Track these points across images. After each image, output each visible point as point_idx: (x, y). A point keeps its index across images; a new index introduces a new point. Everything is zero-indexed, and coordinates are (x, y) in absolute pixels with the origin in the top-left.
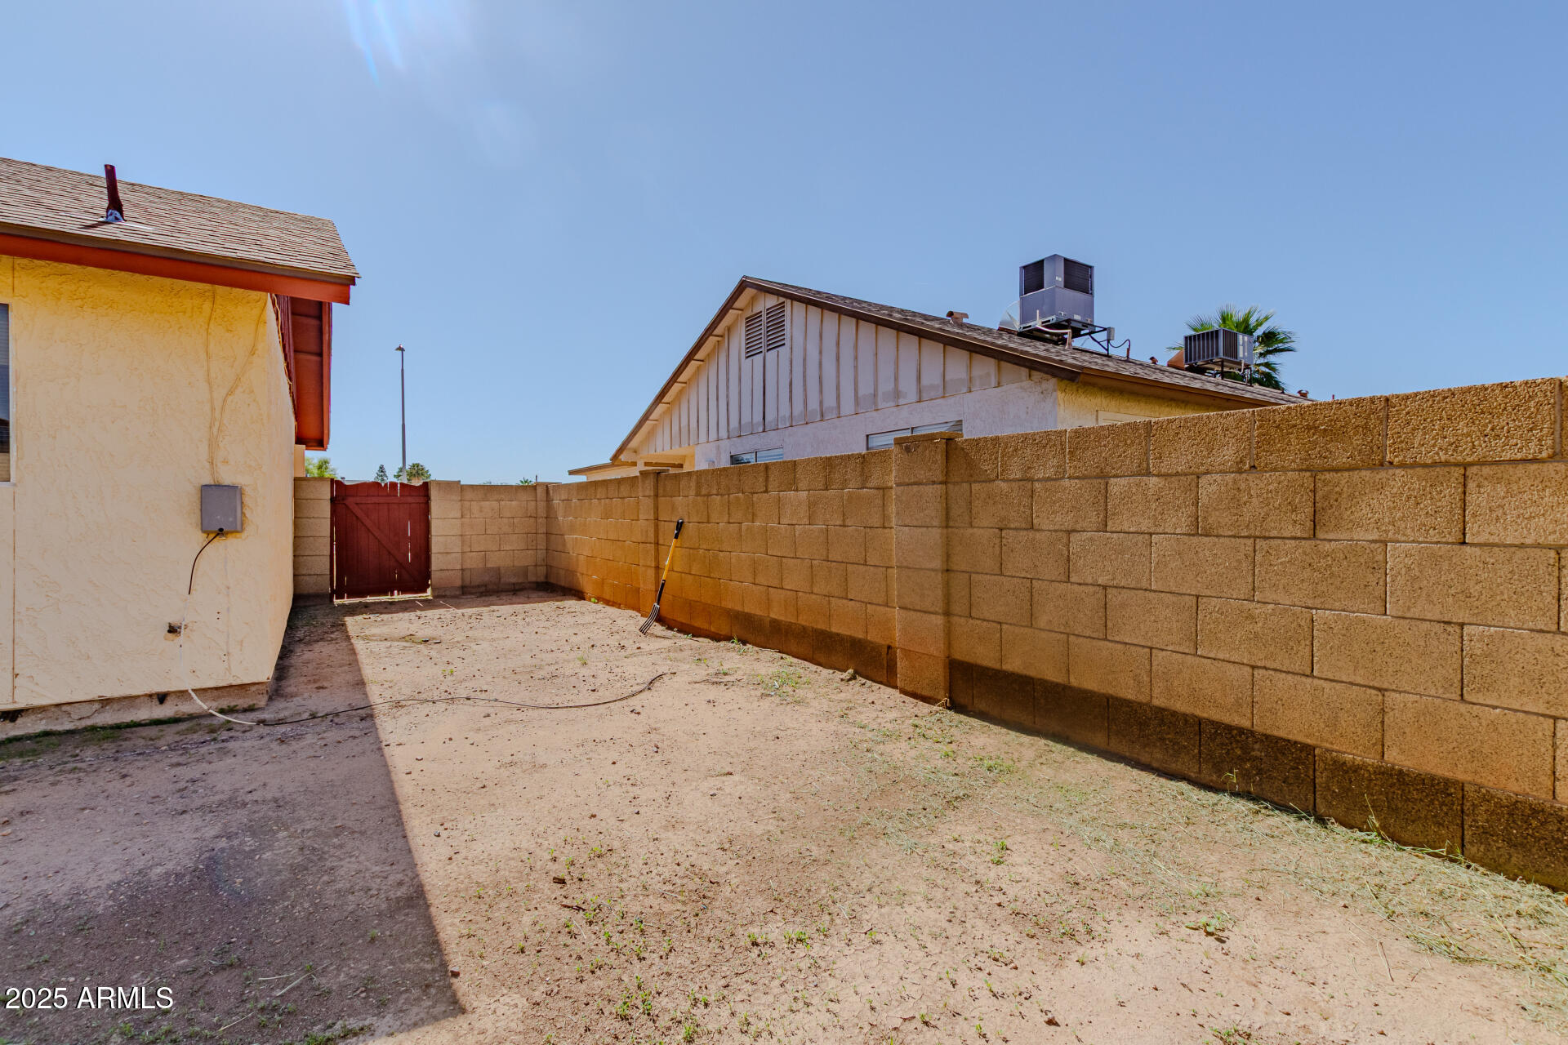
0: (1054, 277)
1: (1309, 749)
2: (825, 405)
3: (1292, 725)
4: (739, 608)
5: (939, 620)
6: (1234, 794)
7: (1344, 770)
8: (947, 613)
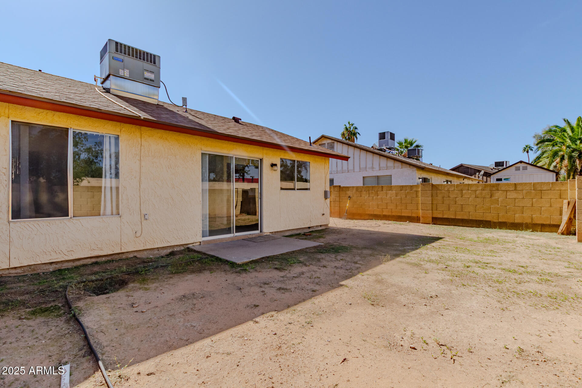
0: (388, 136)
1: (490, 221)
2: (349, 169)
3: (488, 219)
4: (372, 213)
5: (431, 211)
6: (482, 228)
7: (494, 223)
8: (432, 210)
